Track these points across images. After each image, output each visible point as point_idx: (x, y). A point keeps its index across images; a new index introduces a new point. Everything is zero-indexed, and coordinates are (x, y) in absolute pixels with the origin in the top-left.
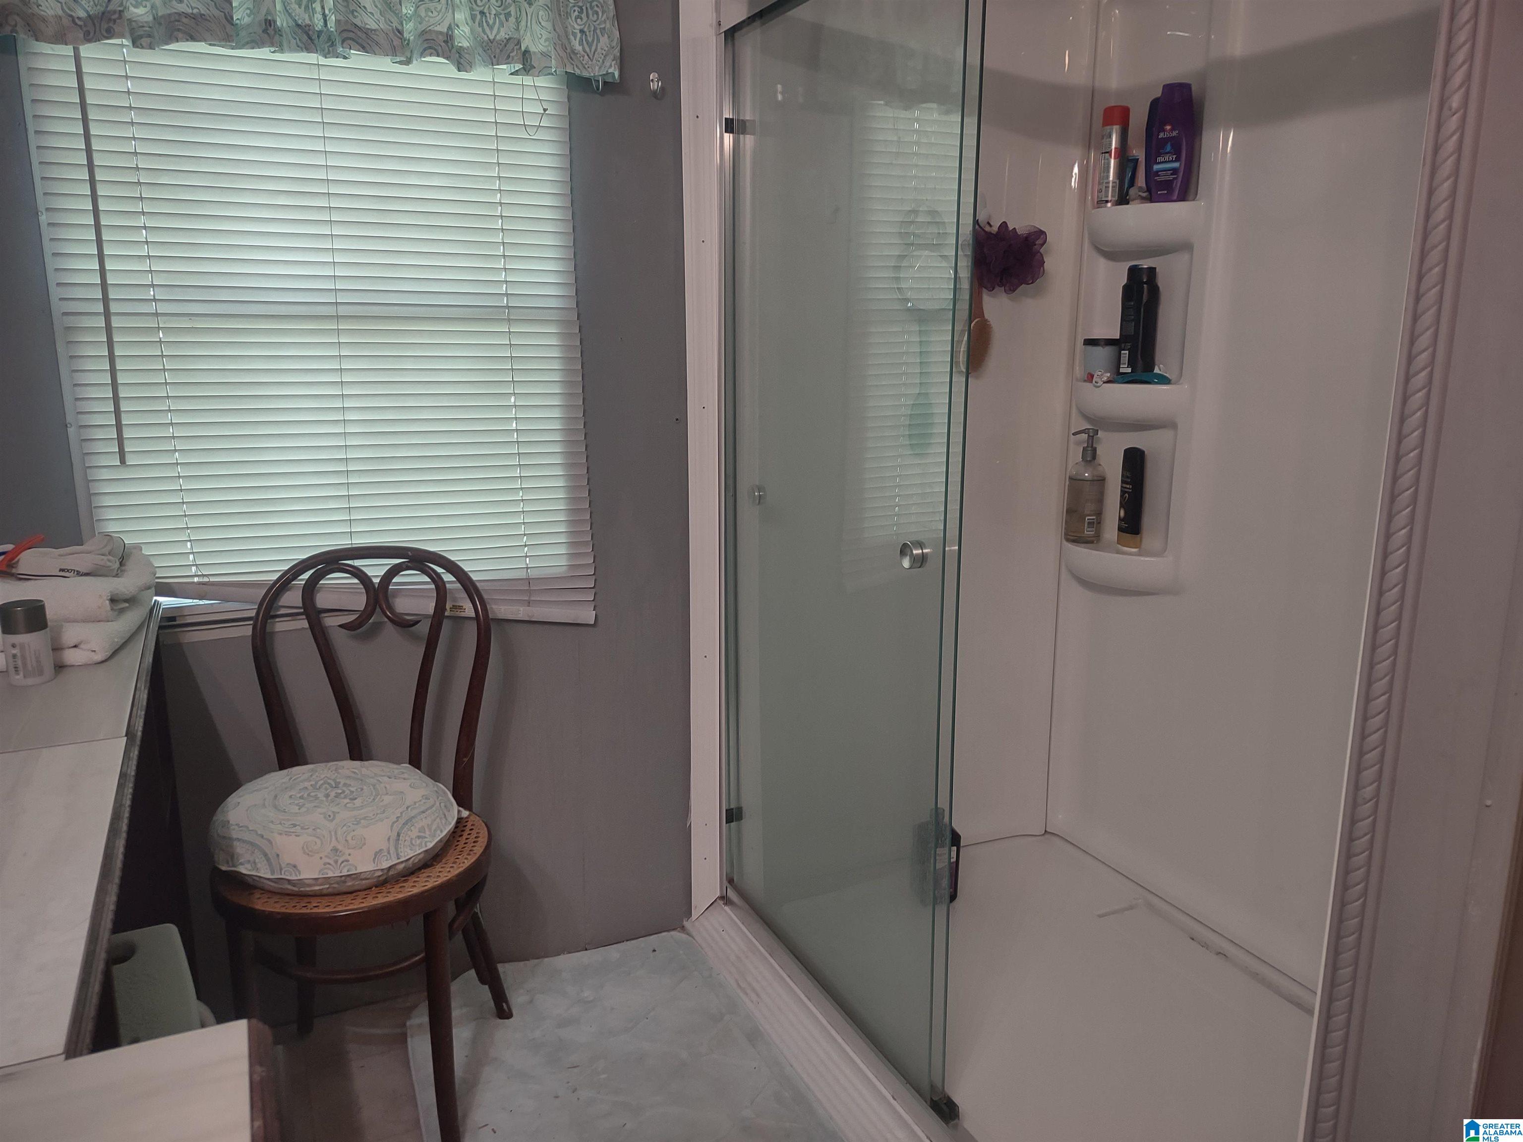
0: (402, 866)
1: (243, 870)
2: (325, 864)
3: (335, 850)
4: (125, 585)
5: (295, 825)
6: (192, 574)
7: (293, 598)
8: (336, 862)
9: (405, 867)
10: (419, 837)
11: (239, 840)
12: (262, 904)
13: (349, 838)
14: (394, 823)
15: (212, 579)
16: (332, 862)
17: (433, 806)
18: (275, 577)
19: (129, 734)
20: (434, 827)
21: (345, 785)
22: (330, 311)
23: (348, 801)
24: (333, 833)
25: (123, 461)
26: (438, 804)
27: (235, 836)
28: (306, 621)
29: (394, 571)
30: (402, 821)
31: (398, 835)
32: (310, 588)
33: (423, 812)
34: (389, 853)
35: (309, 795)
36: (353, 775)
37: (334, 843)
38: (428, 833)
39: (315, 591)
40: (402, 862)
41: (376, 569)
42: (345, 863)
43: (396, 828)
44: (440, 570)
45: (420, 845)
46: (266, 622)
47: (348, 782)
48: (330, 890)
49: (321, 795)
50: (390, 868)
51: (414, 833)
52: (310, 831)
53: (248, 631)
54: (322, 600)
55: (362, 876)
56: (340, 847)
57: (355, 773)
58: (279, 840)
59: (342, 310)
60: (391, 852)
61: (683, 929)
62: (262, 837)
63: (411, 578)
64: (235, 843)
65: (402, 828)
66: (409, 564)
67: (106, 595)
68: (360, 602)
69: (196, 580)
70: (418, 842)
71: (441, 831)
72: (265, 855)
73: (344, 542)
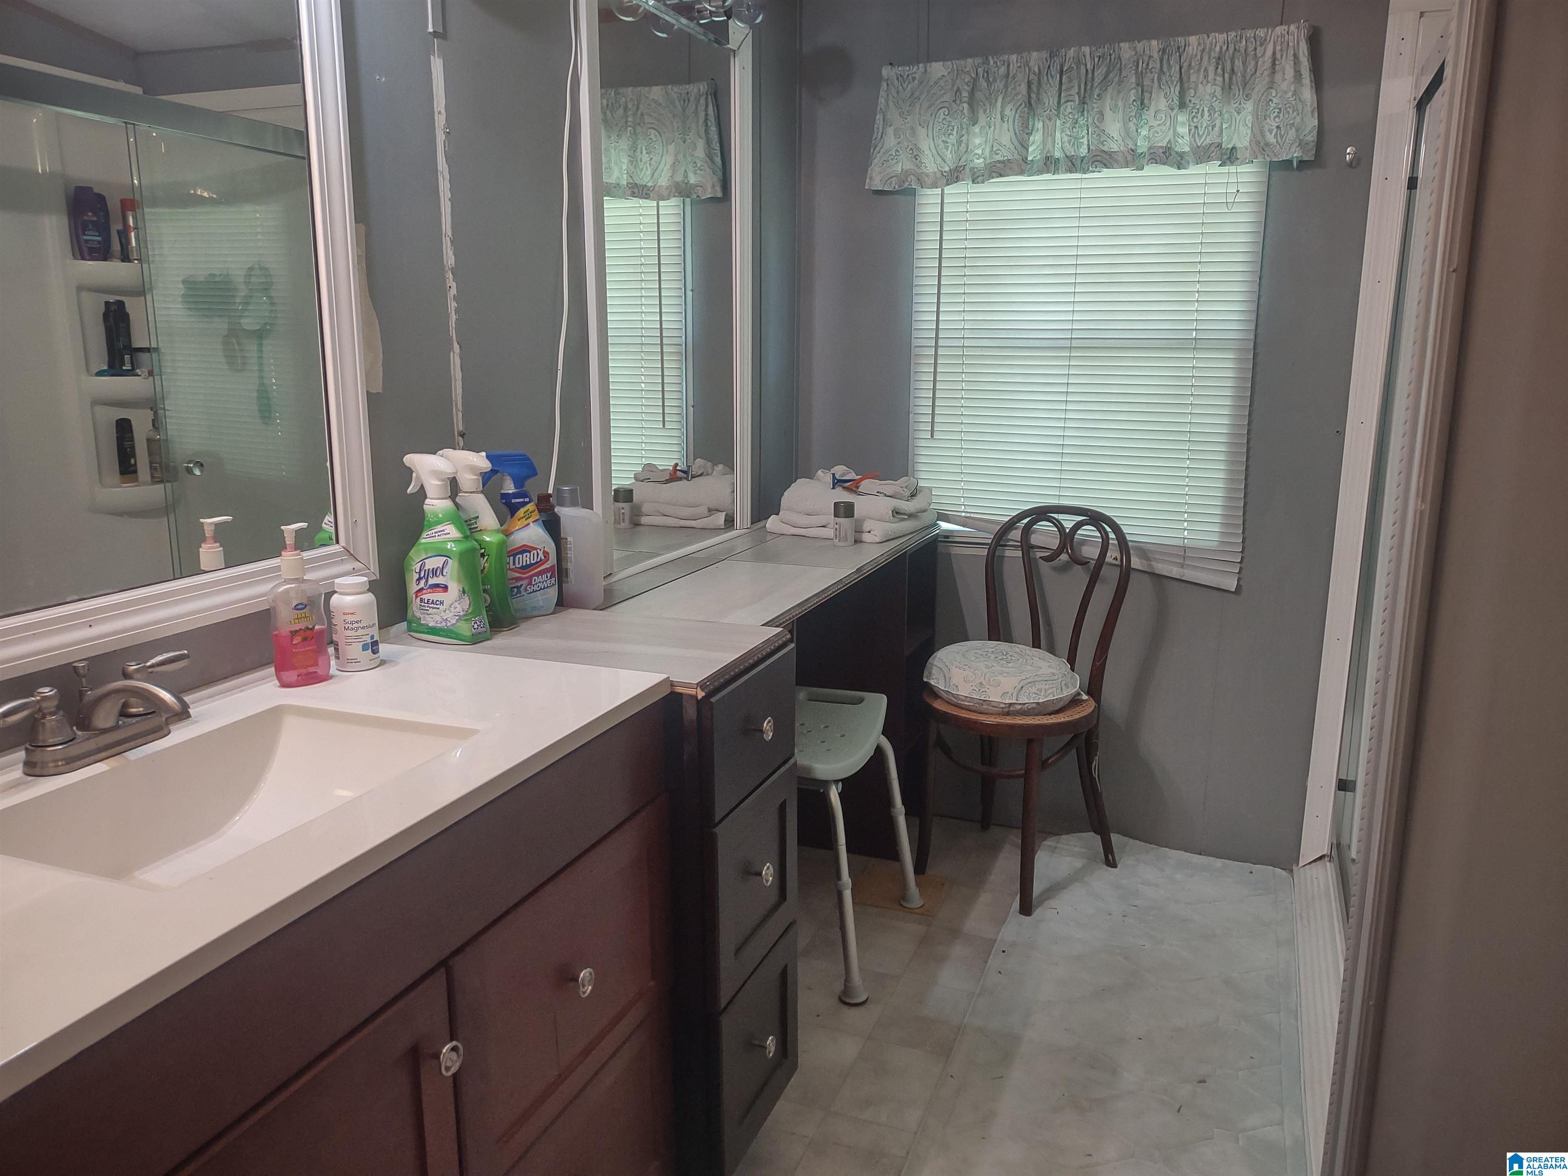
0: (1020, 707)
1: (932, 682)
2: (973, 690)
3: (981, 684)
4: (909, 506)
5: (966, 665)
6: (962, 511)
7: (1015, 535)
8: (979, 690)
9: (1021, 709)
10: (1035, 693)
11: (936, 666)
12: (938, 705)
13: (991, 679)
14: (1022, 680)
15: (972, 515)
16: (977, 690)
17: (1055, 680)
18: (1007, 519)
19: (859, 570)
20: (1049, 692)
21: (1011, 656)
22: (1067, 343)
23: (1005, 662)
24: (984, 674)
25: (932, 436)
26: (1060, 680)
27: (935, 664)
28: (1021, 552)
29: (1078, 526)
30: (1028, 681)
31: (1022, 687)
32: (1027, 530)
33: (1046, 681)
34: (1012, 695)
35: (986, 655)
36: (1020, 652)
37: (982, 680)
38: (1043, 693)
39: (1030, 533)
40: (1020, 704)
41: (1069, 522)
42: (984, 693)
43: (1022, 684)
44: (1108, 529)
45: (1034, 698)
46: (996, 548)
47: (1014, 654)
48: (974, 708)
49: (993, 656)
50: (1011, 704)
51: (1034, 690)
52: (972, 670)
53: (985, 552)
54: (1035, 540)
55: (994, 704)
56: (984, 682)
57: (1022, 652)
58: (954, 670)
59: (1075, 343)
60: (1014, 695)
61: (1291, 871)
62: (947, 667)
63: (1089, 531)
64: (934, 667)
65: (1027, 684)
66: (1088, 521)
67: (891, 508)
68: (1055, 543)
69: (963, 514)
70: (1034, 695)
71: (1054, 696)
72: (945, 677)
73: (1054, 502)
